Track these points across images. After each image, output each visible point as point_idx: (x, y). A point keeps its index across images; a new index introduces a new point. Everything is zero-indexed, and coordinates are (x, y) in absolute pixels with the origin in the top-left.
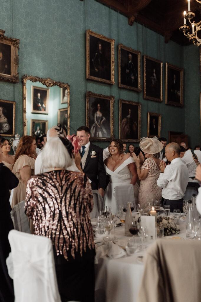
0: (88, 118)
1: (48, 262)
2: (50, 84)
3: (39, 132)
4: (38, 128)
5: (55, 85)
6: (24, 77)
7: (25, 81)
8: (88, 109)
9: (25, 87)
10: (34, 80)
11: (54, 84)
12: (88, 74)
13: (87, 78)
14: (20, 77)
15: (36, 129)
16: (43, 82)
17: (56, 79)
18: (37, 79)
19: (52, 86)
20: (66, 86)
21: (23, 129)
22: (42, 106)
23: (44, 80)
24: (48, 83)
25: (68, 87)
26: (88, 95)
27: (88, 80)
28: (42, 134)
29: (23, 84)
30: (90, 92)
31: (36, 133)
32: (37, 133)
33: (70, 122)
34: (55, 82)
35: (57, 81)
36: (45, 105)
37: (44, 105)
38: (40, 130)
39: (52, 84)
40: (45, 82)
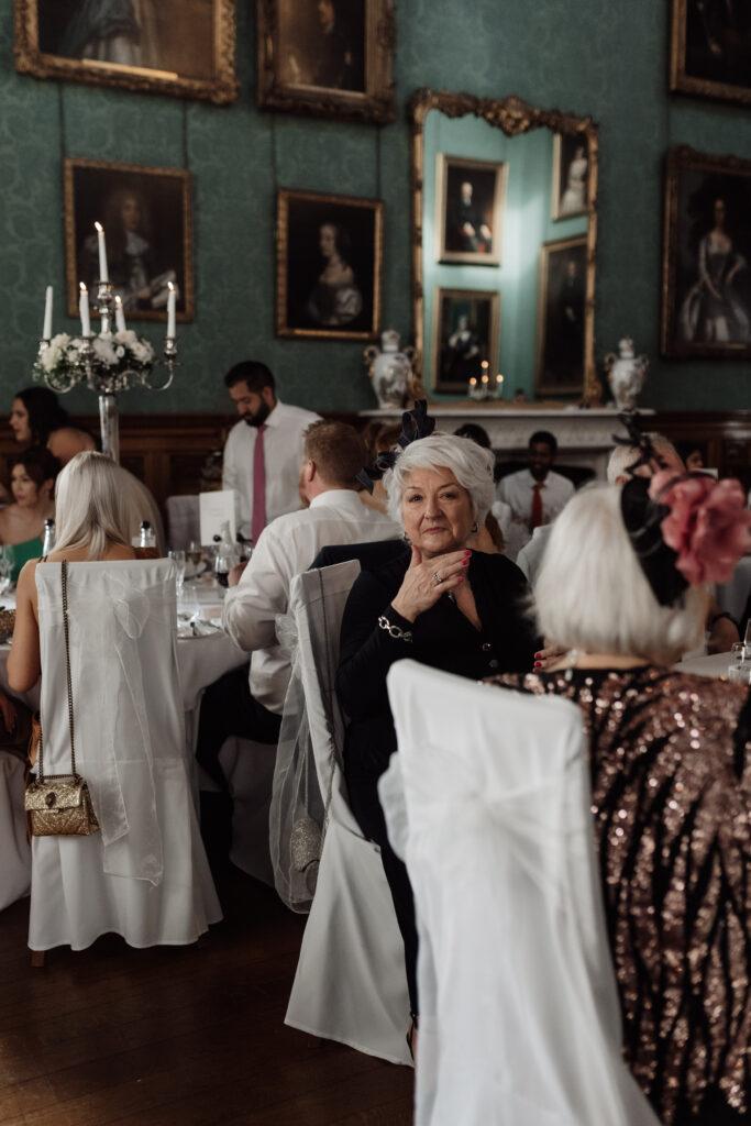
0: (670, 260)
1: (565, 806)
2: (518, 121)
3: (465, 336)
4: (463, 322)
5: (540, 125)
6: (417, 97)
7: (419, 113)
8: (671, 224)
9: (418, 139)
10: (454, 108)
11: (537, 122)
12: (679, 70)
13: (673, 86)
14: (401, 98)
15: (455, 328)
16: (490, 115)
17: (543, 99)
18: (469, 103)
19: (527, 130)
20: (582, 127)
21: (413, 312)
22: (478, 235)
23: (495, 106)
24: (509, 116)
25: (592, 131)
26: (674, 161)
27: (675, 96)
28: (478, 344)
29: (413, 128)
30: (683, 148)
31: (453, 341)
32: (459, 341)
33: (597, 280)
34: (537, 112)
35: (548, 106)
36: (491, 230)
37: (485, 231)
38: (469, 328)
39: (526, 123)
40: (497, 116)
